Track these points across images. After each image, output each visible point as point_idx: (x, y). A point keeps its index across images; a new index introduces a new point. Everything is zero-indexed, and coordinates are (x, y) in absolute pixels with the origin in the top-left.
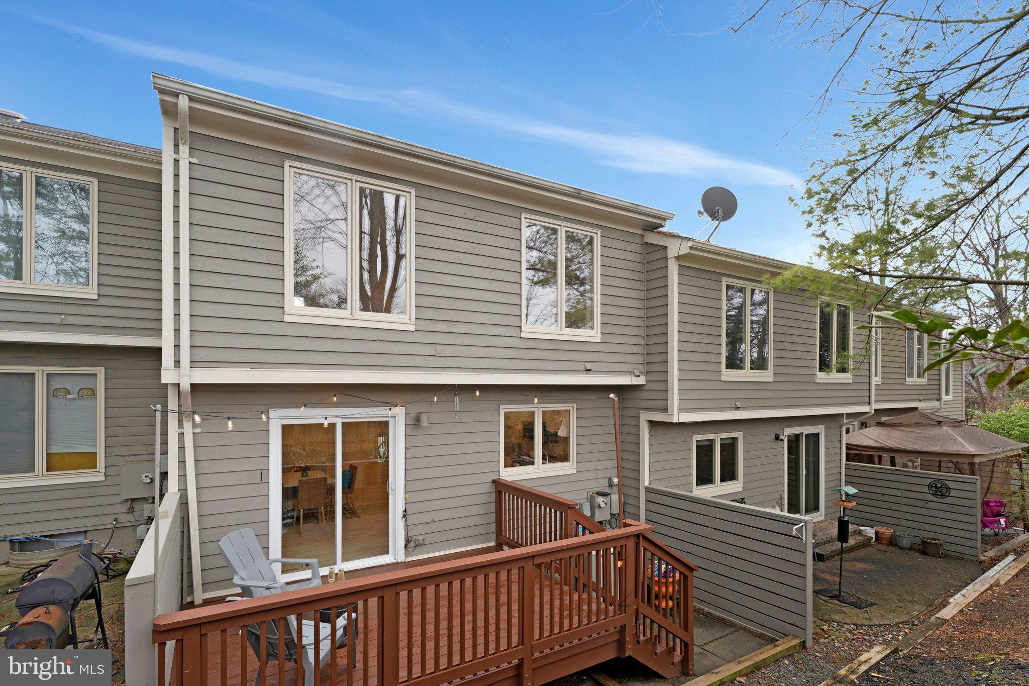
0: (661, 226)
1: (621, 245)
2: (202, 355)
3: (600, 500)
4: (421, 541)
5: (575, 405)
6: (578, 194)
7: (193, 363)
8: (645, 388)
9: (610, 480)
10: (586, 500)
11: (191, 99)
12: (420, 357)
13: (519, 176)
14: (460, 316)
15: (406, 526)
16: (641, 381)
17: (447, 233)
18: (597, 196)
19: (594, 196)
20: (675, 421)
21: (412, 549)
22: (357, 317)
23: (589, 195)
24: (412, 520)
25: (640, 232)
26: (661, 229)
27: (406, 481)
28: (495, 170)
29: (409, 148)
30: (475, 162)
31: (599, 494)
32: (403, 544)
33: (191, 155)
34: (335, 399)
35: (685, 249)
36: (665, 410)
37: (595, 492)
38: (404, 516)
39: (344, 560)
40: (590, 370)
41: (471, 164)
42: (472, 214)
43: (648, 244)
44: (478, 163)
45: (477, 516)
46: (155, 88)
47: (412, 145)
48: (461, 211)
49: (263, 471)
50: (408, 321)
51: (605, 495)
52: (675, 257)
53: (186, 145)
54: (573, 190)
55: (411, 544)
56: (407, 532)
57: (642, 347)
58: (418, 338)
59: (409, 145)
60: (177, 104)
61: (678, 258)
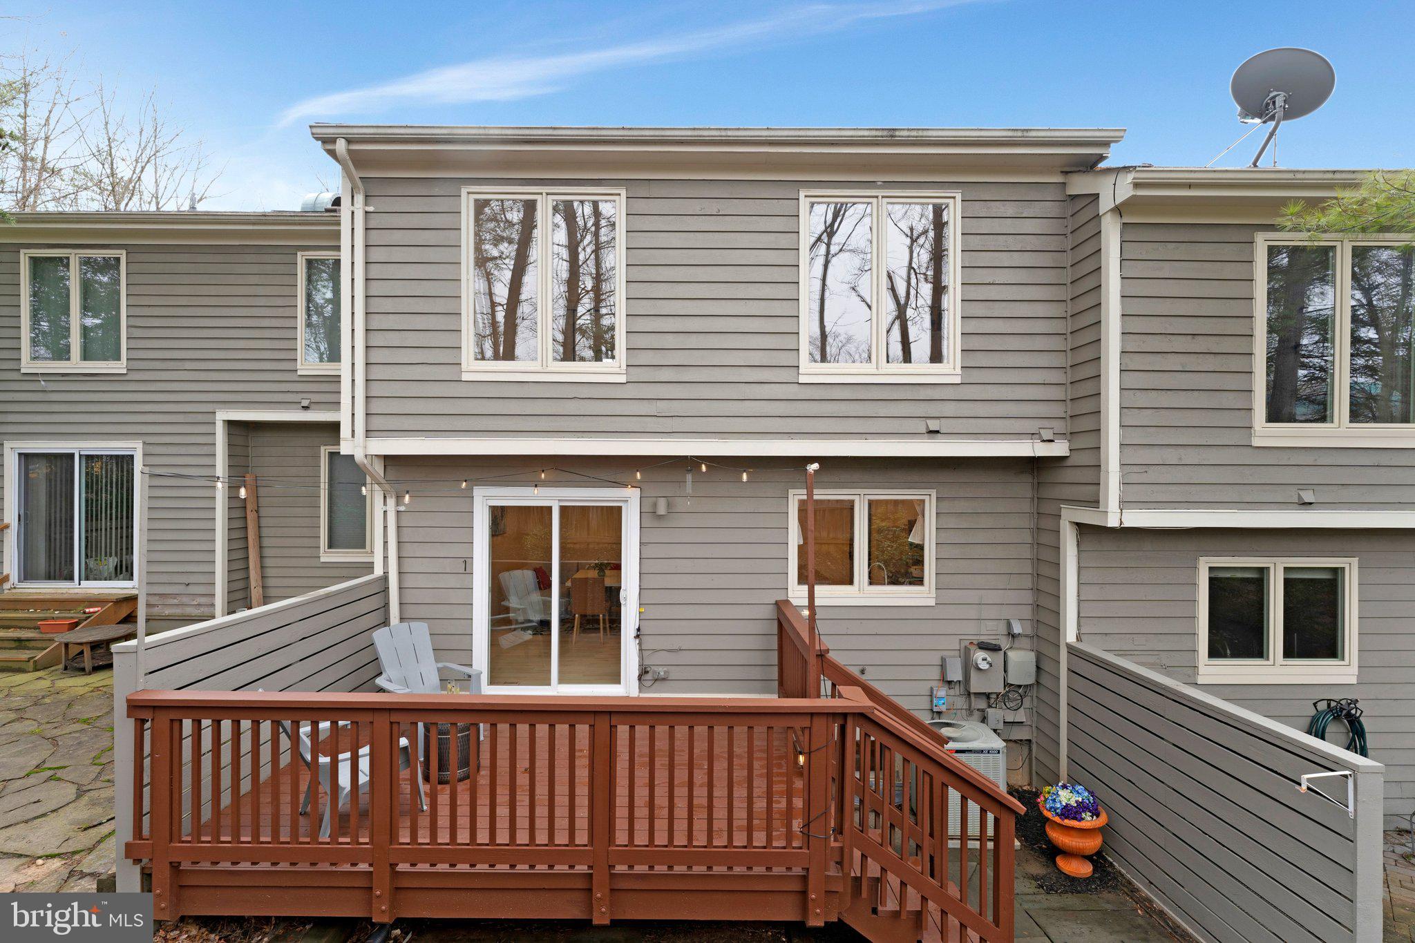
0: (1101, 158)
1: (1010, 210)
2: (377, 423)
3: (979, 656)
4: (662, 673)
5: (934, 493)
6: (891, 138)
7: (368, 433)
8: (1069, 463)
9: (1009, 625)
10: (957, 653)
11: (349, 141)
12: (635, 418)
13: (772, 133)
14: (695, 358)
15: (641, 650)
16: (1059, 449)
17: (675, 240)
18: (930, 133)
19: (925, 133)
20: (1113, 522)
21: (650, 683)
22: (549, 369)
23: (914, 133)
24: (649, 643)
25: (1058, 179)
26: (1102, 165)
27: (640, 589)
28: (730, 133)
29: (595, 133)
30: (694, 129)
31: (983, 646)
32: (637, 674)
33: (366, 204)
34: (543, 475)
35: (1125, 190)
36: (1094, 503)
37: (975, 642)
38: (637, 636)
39: (562, 680)
40: (938, 432)
41: (689, 133)
42: (713, 207)
43: (1074, 197)
44: (700, 129)
45: (752, 652)
46: (317, 139)
47: (597, 129)
48: (696, 207)
49: (467, 560)
50: (618, 370)
51: (994, 648)
52: (1112, 210)
53: (360, 193)
54: (880, 133)
55: (649, 676)
56: (641, 657)
57: (1063, 388)
58: (632, 391)
59: (594, 129)
60: (335, 150)
61: (1118, 210)
